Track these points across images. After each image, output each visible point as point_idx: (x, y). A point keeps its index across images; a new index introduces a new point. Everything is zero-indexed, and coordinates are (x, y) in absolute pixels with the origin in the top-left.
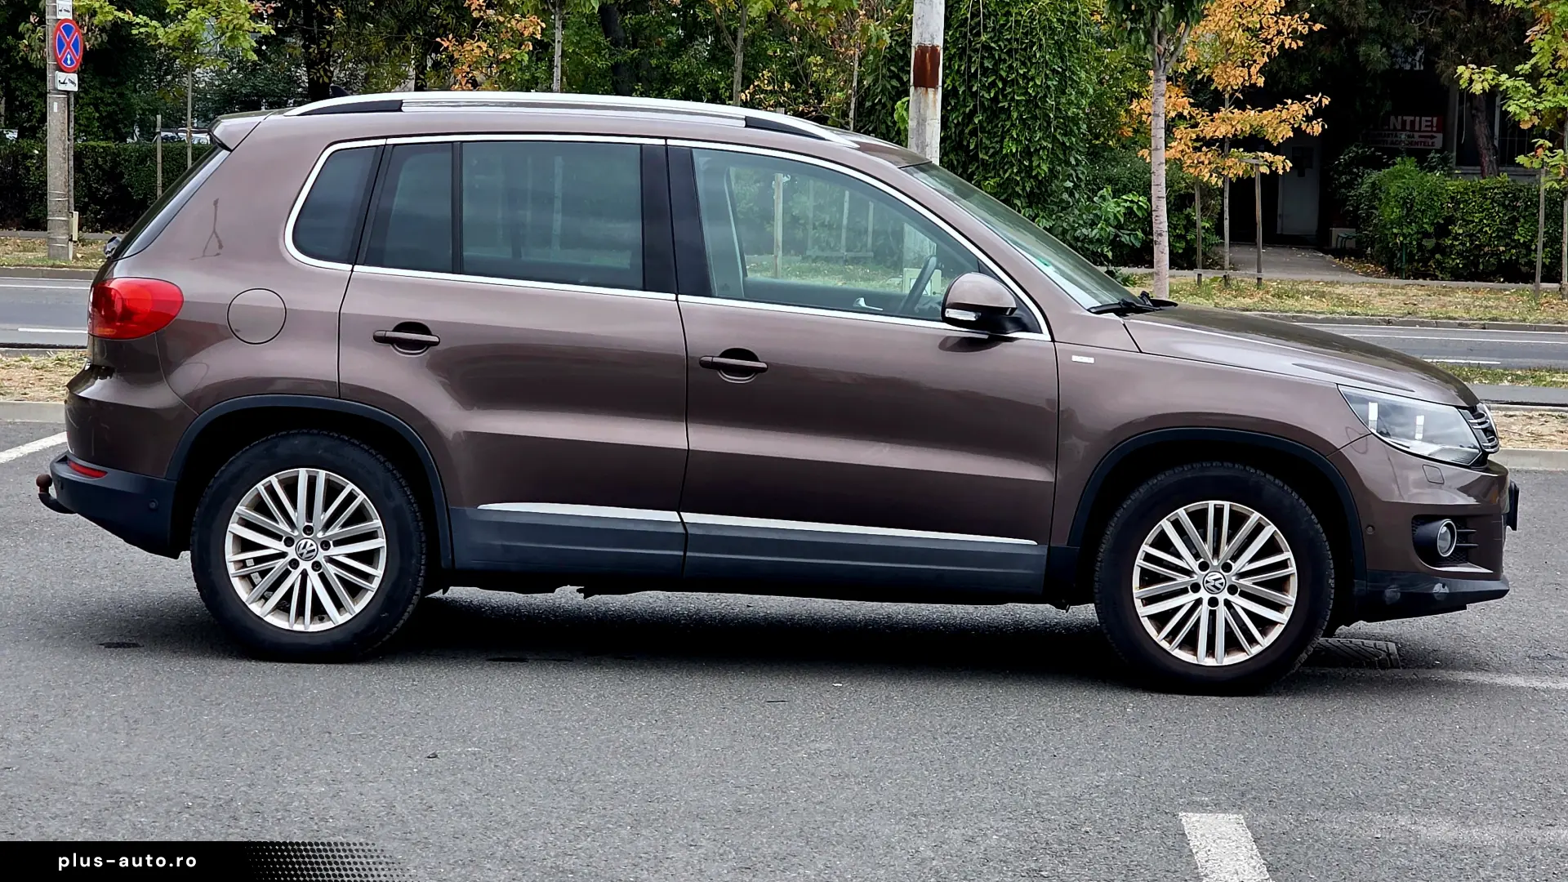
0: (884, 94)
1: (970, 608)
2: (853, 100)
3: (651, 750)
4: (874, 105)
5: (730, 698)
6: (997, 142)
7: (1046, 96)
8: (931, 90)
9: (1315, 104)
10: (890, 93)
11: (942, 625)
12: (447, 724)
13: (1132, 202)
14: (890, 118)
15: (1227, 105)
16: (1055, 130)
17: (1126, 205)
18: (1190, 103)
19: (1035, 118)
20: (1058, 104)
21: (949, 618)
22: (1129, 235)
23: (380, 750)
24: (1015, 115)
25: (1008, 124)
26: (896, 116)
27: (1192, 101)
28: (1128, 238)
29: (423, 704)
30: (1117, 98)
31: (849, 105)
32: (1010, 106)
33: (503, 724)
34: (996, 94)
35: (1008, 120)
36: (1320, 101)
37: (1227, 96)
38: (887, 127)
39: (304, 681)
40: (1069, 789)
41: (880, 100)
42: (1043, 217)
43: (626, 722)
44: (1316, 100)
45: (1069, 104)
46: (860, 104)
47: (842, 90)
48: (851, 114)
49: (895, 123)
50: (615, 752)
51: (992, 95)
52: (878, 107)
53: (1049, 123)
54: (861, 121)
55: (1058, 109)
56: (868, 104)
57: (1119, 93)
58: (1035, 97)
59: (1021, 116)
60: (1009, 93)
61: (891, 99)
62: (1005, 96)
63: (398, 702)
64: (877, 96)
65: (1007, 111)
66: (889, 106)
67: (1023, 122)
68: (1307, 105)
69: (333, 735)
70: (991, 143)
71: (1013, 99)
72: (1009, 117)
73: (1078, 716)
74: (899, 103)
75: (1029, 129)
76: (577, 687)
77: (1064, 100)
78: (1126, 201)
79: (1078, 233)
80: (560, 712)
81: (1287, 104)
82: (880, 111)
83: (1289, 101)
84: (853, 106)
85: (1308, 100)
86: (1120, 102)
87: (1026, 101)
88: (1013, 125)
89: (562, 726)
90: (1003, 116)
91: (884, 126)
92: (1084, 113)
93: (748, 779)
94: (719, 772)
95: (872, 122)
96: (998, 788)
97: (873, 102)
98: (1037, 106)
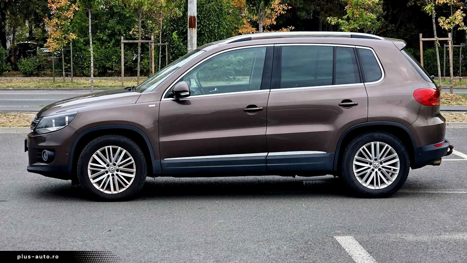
0: (169, 31)
1: (243, 177)
2: (161, 33)
3: (172, 225)
4: (167, 34)
5: (187, 208)
6: (201, 43)
7: (214, 29)
8: (194, 29)
9: (290, 29)
10: (171, 30)
11: (237, 182)
12: (109, 220)
13: (239, 58)
14: (171, 37)
15: (266, 29)
16: (217, 39)
17: (237, 59)
18: (255, 29)
19: (212, 35)
20: (218, 31)
21: (238, 180)
22: (239, 67)
23: (93, 230)
24: (206, 35)
25: (204, 37)
26: (173, 37)
27: (256, 29)
28: (238, 68)
29: (100, 214)
30: (232, 29)
31: (160, 34)
32: (205, 32)
33: (126, 219)
34: (201, 29)
35: (204, 36)
36: (292, 28)
37: (266, 27)
38: (171, 40)
39: (61, 209)
40: (298, 231)
41: (168, 32)
42: (215, 64)
43: (161, 217)
44: (290, 28)
45: (221, 31)
46: (162, 34)
47: (157, 30)
48: (160, 37)
49: (173, 39)
50: (162, 226)
51: (200, 30)
52: (168, 34)
53: (216, 37)
54: (163, 38)
55: (218, 33)
56: (165, 34)
57: (232, 28)
58: (212, 29)
59: (208, 35)
60: (204, 29)
61: (171, 32)
62: (203, 30)
63: (92, 214)
64: (167, 31)
65: (204, 34)
66: (171, 34)
67: (209, 36)
68: (288, 29)
69: (77, 226)
70: (200, 43)
71: (205, 31)
72: (205, 35)
73: (290, 208)
74: (174, 33)
75: (210, 38)
76: (142, 206)
77: (219, 30)
78: (237, 58)
79: (225, 68)
80: (141, 214)
81: (283, 29)
82: (168, 36)
83: (283, 28)
84: (161, 34)
85: (288, 28)
86: (232, 30)
87: (209, 31)
88: (206, 38)
89: (143, 219)
90: (203, 35)
91: (169, 40)
92: (225, 33)
93: (204, 233)
94: (195, 231)
95: (166, 39)
96: (278, 232)
97: (166, 33)
98: (212, 32)
